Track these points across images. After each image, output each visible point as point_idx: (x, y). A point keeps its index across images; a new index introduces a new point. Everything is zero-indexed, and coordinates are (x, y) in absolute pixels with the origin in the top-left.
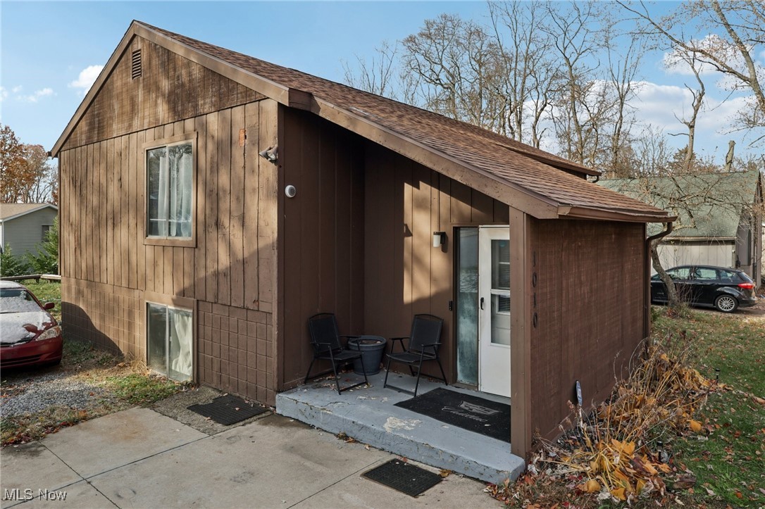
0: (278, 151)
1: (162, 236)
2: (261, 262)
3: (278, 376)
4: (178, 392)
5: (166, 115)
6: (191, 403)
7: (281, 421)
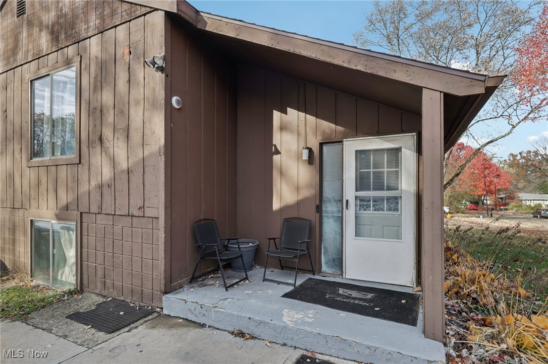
0: (165, 59)
1: (47, 158)
2: (147, 169)
3: (165, 278)
4: (59, 300)
5: (50, 45)
6: (71, 311)
7: (167, 321)
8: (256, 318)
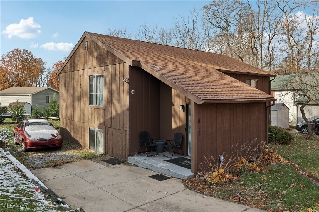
0: (129, 79)
1: (94, 105)
2: (124, 114)
3: (129, 151)
4: (99, 156)
5: (96, 65)
6: (103, 159)
7: (130, 164)
8: (151, 164)
